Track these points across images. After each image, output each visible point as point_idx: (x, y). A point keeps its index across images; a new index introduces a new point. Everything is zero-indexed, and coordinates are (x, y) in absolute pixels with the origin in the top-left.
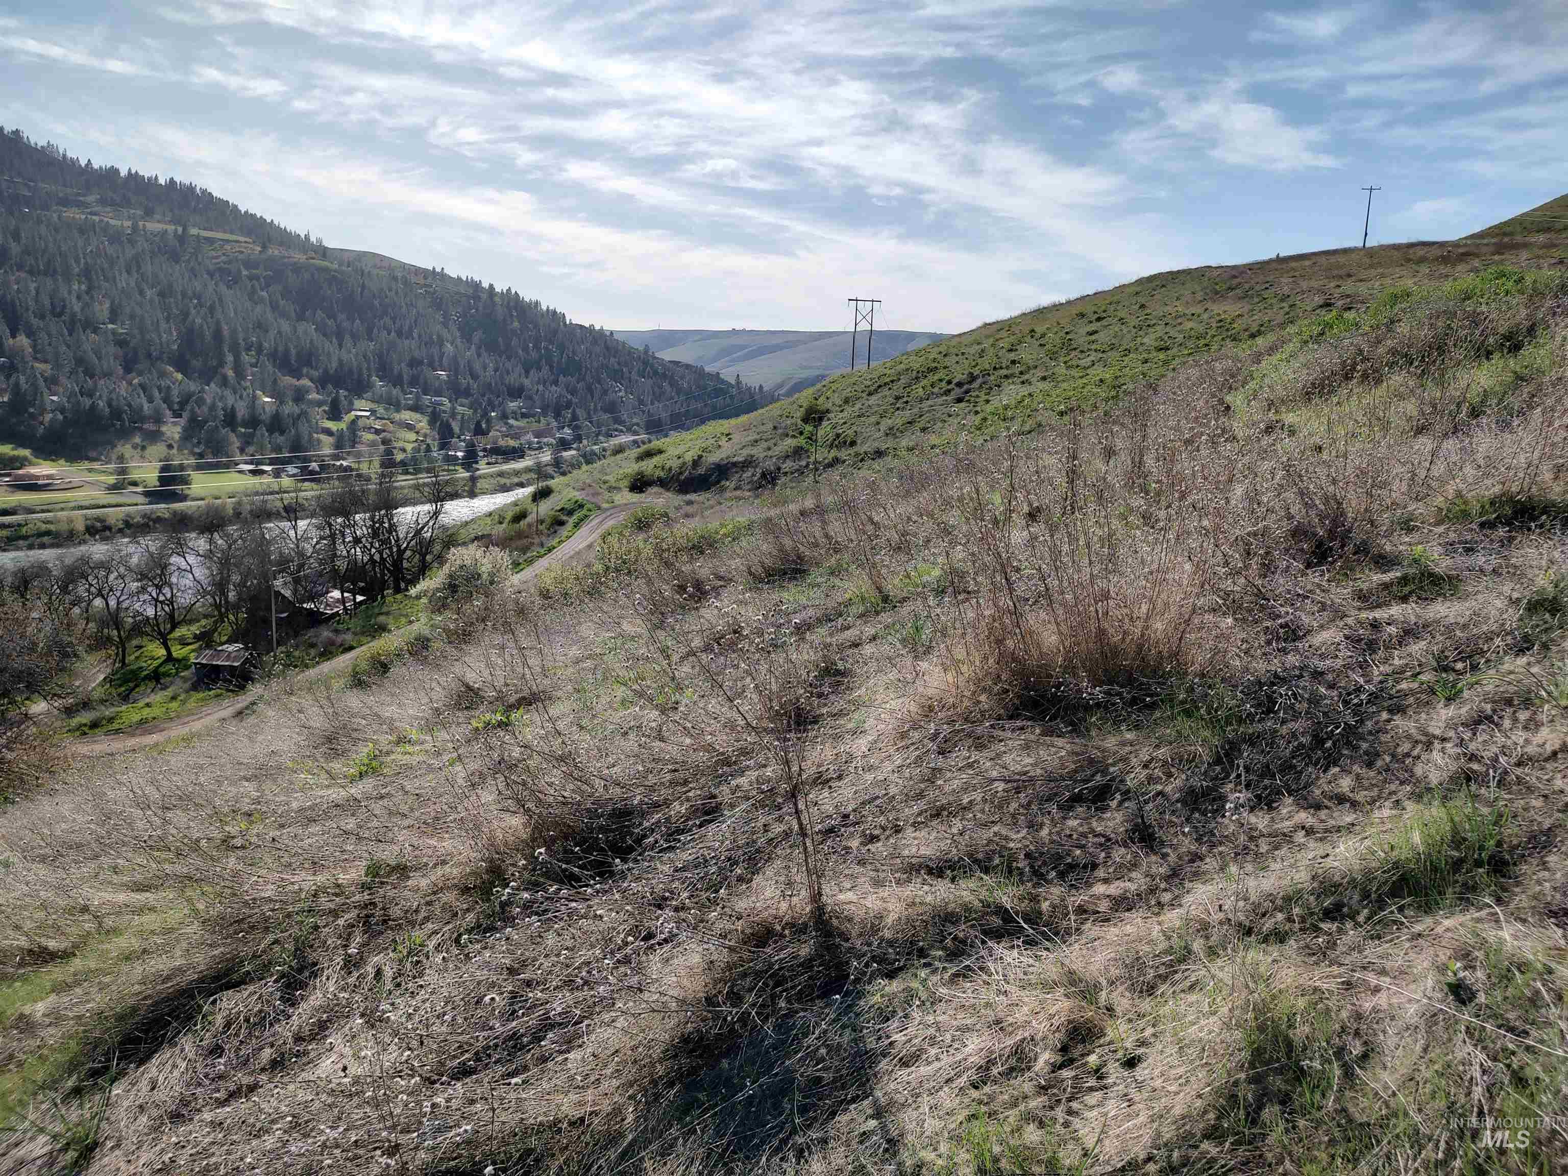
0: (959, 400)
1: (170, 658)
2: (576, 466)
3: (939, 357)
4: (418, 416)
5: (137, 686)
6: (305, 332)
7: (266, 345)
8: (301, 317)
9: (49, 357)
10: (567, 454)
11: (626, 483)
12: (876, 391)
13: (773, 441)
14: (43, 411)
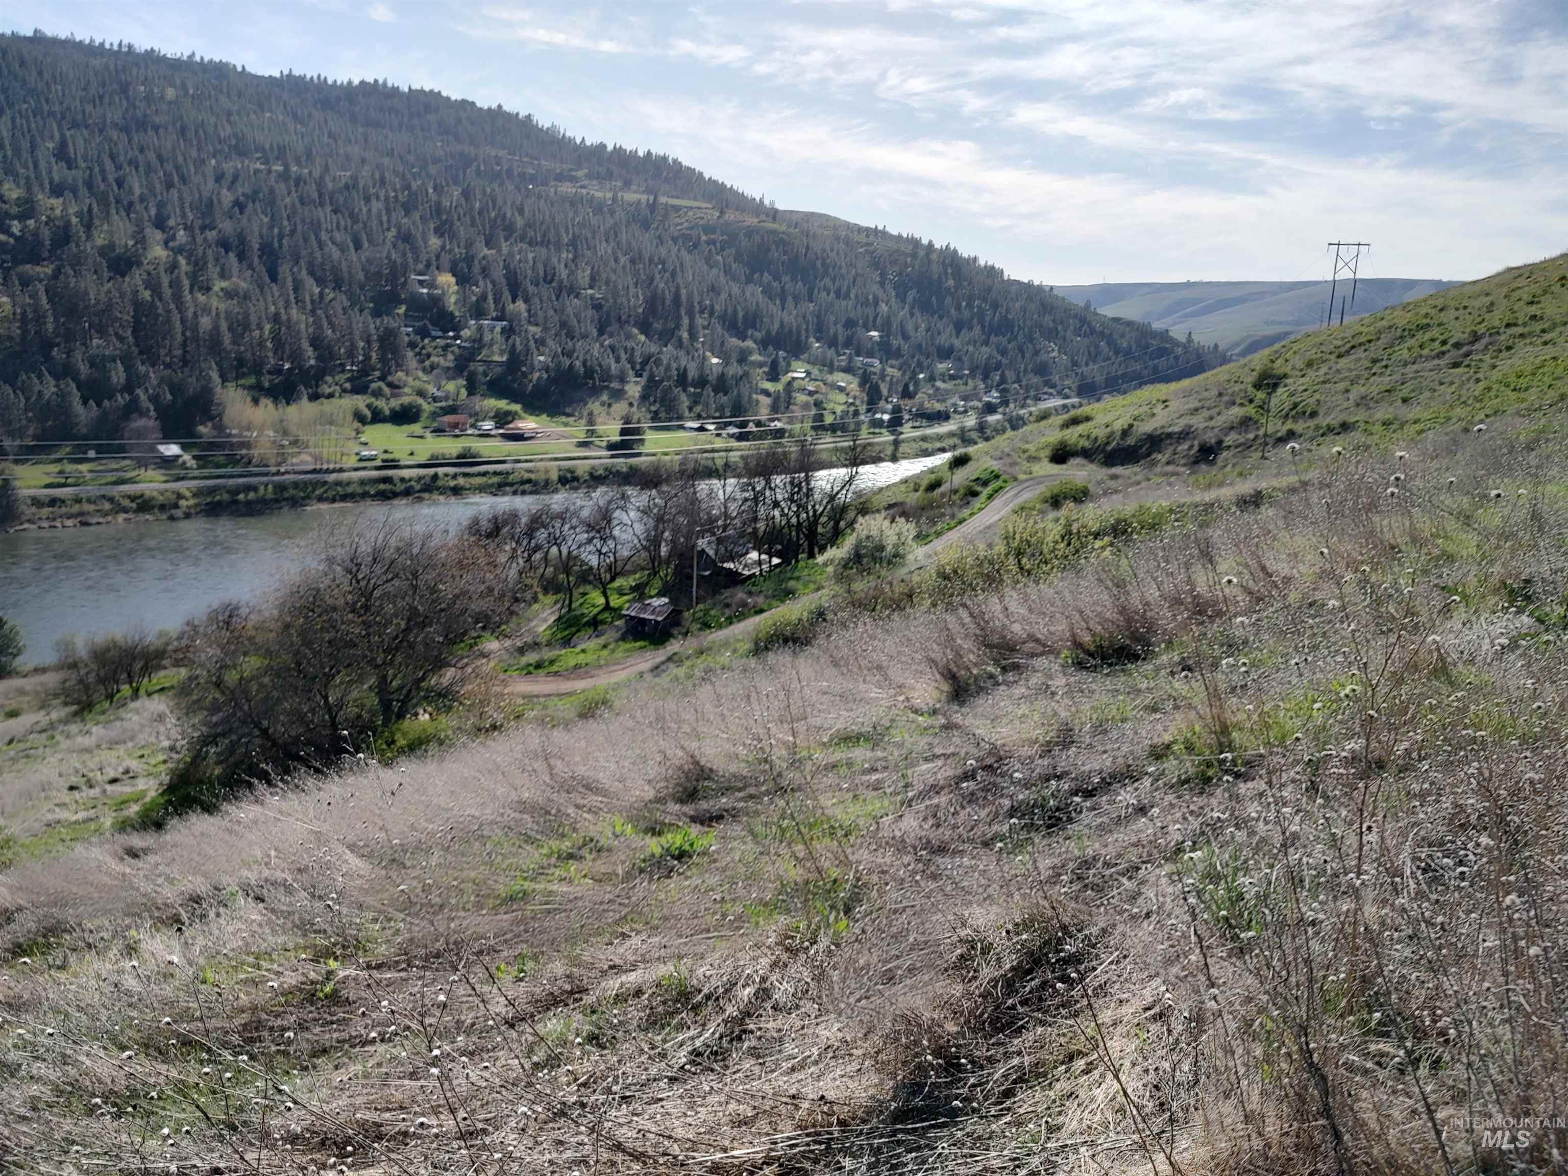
0: (1456, 365)
1: (607, 607)
2: (1000, 431)
3: (1433, 312)
4: (849, 377)
5: (578, 631)
6: (753, 294)
7: (717, 307)
8: (749, 280)
9: (541, 321)
10: (992, 419)
11: (1047, 452)
12: (1348, 352)
13: (1217, 410)
14: (532, 369)
